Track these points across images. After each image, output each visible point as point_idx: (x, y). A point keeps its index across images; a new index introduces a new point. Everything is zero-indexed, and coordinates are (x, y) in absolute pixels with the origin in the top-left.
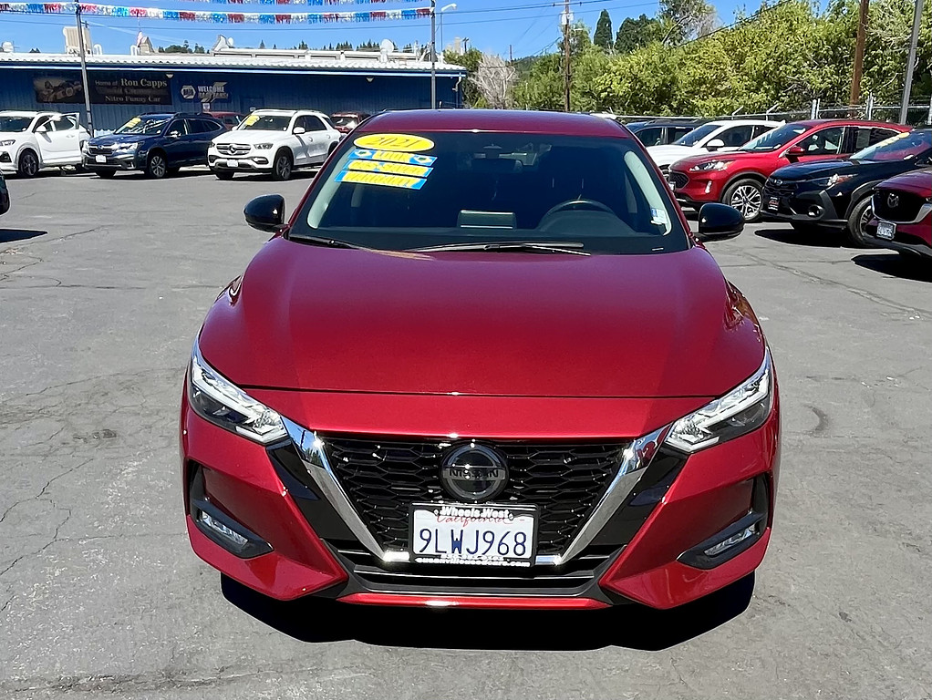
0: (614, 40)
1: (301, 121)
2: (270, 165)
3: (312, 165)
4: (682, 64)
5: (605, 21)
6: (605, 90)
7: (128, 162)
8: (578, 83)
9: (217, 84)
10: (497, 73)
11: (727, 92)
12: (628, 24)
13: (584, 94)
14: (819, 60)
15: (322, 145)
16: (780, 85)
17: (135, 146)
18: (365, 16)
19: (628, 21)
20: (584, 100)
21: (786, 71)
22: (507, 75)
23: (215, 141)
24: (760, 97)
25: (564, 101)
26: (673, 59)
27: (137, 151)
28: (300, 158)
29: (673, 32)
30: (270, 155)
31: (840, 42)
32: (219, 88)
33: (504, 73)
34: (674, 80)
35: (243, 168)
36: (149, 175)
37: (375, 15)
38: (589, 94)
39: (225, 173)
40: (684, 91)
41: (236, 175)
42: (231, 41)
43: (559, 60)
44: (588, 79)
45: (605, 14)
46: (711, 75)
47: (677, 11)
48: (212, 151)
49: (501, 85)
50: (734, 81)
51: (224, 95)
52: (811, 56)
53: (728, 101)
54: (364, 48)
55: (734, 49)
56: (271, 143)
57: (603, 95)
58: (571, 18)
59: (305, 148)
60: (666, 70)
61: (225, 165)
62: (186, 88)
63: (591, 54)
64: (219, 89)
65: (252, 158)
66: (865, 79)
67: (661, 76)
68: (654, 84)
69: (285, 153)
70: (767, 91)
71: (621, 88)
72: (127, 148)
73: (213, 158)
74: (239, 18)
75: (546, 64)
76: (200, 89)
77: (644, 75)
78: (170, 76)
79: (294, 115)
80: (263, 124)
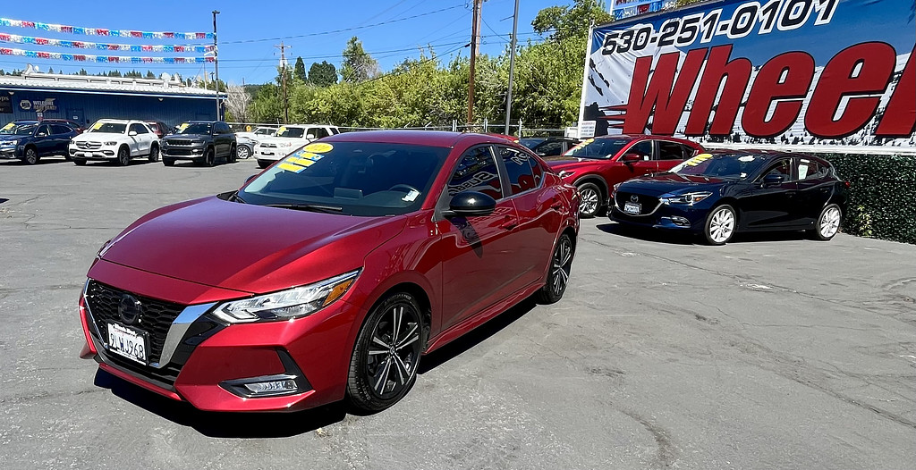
0: (307, 75)
1: (133, 127)
2: (115, 156)
3: (141, 156)
4: (363, 95)
5: (300, 64)
6: (314, 110)
7: (11, 154)
8: (294, 105)
9: (47, 100)
10: (238, 96)
11: (393, 114)
12: (315, 67)
13: (298, 112)
14: (447, 96)
15: (146, 143)
16: (426, 111)
17: (15, 142)
18: (171, 61)
19: (315, 64)
20: (300, 115)
21: (429, 102)
22: (245, 97)
23: (75, 139)
24: (415, 116)
25: (283, 115)
26: (357, 92)
27: (17, 146)
28: (134, 151)
29: (352, 75)
30: (115, 149)
31: (458, 87)
32: (49, 102)
33: (243, 96)
34: (359, 105)
35: (95, 157)
36: (25, 162)
37: (177, 59)
38: (303, 111)
39: (81, 161)
40: (365, 111)
41: (88, 162)
42: (37, 68)
43: (276, 89)
44: (302, 103)
45: (299, 59)
46: (383, 103)
47: (353, 62)
48: (71, 146)
49: (241, 104)
50: (397, 107)
51: (55, 108)
52: (443, 93)
53: (394, 119)
54: (130, 75)
55: (396, 88)
56: (115, 141)
57: (313, 113)
58: (286, 64)
59: (136, 145)
60: (355, 99)
61: (83, 155)
62: (24, 102)
63: (298, 86)
64: (50, 104)
65: (103, 151)
66: (474, 108)
67: (351, 102)
68: (347, 107)
69: (124, 148)
70: (418, 113)
71: (324, 109)
72: (7, 144)
73: (73, 151)
74: (82, 58)
75: (266, 90)
76: (35, 103)
77: (341, 101)
78: (12, 93)
79: (128, 123)
80: (106, 129)
